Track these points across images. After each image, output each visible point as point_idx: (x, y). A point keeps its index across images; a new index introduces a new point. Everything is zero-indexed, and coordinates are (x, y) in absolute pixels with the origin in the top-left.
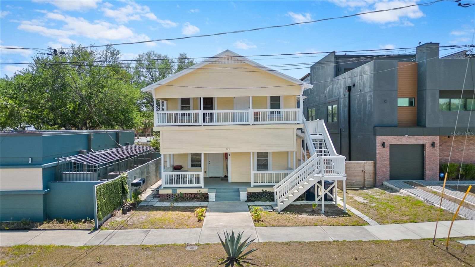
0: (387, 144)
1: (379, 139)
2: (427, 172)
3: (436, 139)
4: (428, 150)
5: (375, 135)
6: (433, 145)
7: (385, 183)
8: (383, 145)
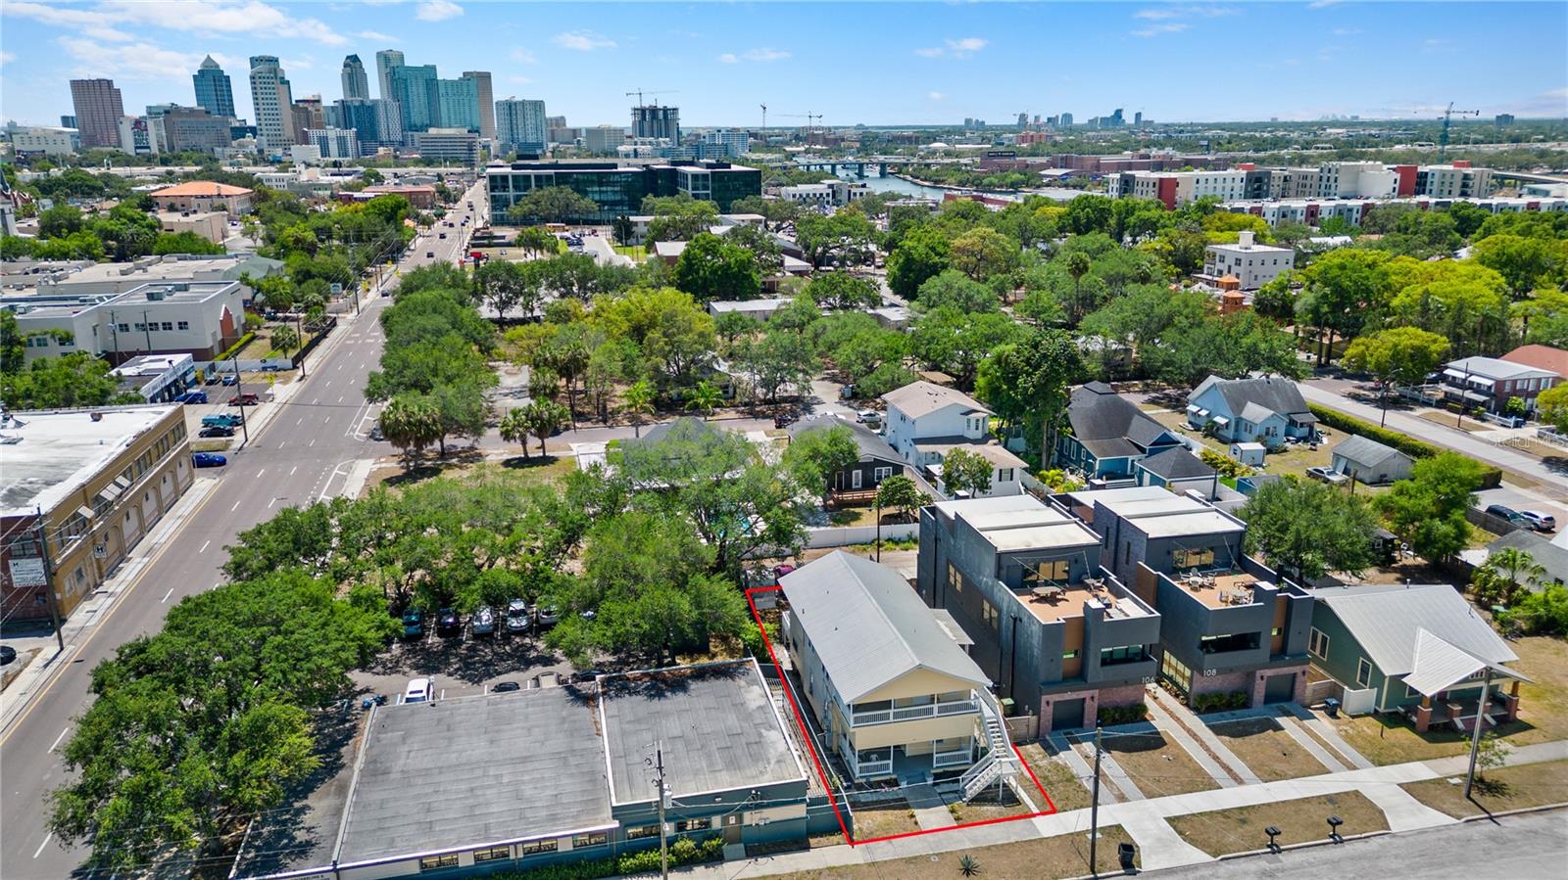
0: (1051, 702)
1: (1044, 698)
2: (1086, 722)
3: (1096, 693)
4: (1088, 702)
5: (1041, 694)
6: (1092, 698)
7: (1048, 738)
8: (1048, 703)
